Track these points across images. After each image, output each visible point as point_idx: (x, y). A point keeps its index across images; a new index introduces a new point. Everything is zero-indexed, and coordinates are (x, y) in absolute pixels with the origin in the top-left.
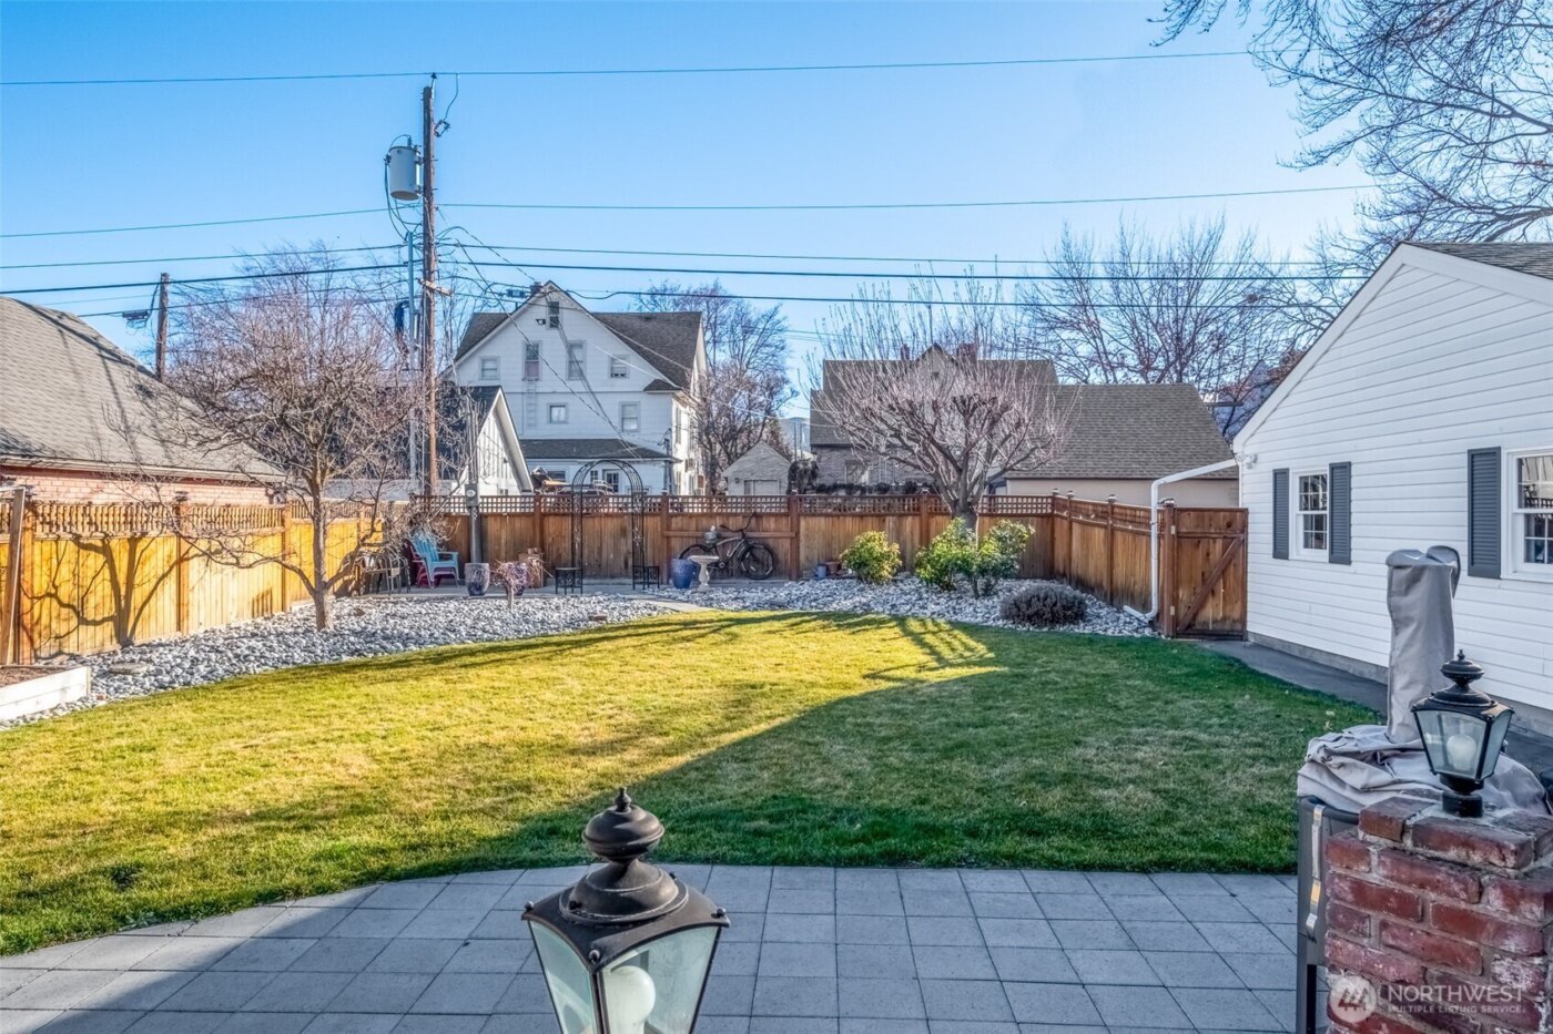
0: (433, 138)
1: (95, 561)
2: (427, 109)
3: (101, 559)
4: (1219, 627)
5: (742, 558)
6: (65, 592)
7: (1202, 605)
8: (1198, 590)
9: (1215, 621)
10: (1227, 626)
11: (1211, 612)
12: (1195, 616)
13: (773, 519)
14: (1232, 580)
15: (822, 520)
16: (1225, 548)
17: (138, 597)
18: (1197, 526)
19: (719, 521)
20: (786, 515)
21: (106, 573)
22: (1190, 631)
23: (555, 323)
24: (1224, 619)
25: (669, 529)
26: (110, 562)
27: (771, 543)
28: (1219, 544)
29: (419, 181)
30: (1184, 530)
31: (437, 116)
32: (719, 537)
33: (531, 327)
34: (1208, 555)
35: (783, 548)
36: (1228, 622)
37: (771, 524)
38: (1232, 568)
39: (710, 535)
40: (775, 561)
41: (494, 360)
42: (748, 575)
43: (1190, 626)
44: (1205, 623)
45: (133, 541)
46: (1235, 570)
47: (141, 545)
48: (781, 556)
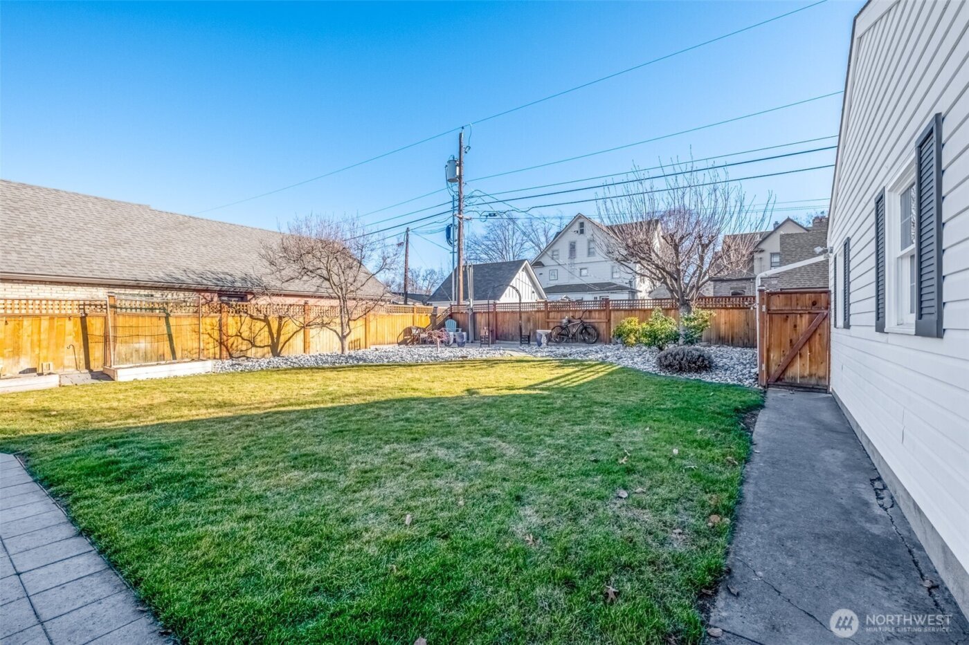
0: (463, 154)
1: (260, 324)
2: (460, 142)
3: (263, 324)
4: (805, 381)
5: (581, 333)
6: (245, 334)
7: (790, 363)
8: (788, 353)
9: (802, 377)
10: (813, 381)
11: (798, 369)
12: (784, 371)
13: (597, 313)
14: (817, 346)
15: (623, 312)
16: (811, 321)
17: (282, 339)
18: (786, 305)
19: (571, 314)
20: (604, 310)
21: (266, 329)
22: (779, 383)
23: (582, 232)
24: (811, 375)
25: (548, 318)
26: (269, 325)
27: (596, 325)
28: (806, 318)
29: (458, 174)
30: (773, 308)
31: (464, 145)
32: (569, 321)
33: (571, 236)
34: (795, 326)
35: (602, 328)
36: (814, 378)
37: (596, 315)
38: (817, 336)
39: (564, 321)
40: (598, 335)
41: (557, 251)
42: (584, 341)
43: (779, 379)
44: (794, 378)
45: (280, 318)
46: (820, 339)
47: (284, 320)
48: (601, 332)
